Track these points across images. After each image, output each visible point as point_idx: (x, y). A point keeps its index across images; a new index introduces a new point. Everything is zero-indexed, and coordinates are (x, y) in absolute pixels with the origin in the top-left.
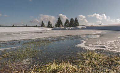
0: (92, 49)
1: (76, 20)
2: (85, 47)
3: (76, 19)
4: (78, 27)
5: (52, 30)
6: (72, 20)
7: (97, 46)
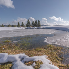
0: (50, 43)
1: (39, 22)
2: (47, 42)
3: (39, 20)
4: (40, 27)
5: (26, 29)
6: (36, 21)
7: (52, 42)
